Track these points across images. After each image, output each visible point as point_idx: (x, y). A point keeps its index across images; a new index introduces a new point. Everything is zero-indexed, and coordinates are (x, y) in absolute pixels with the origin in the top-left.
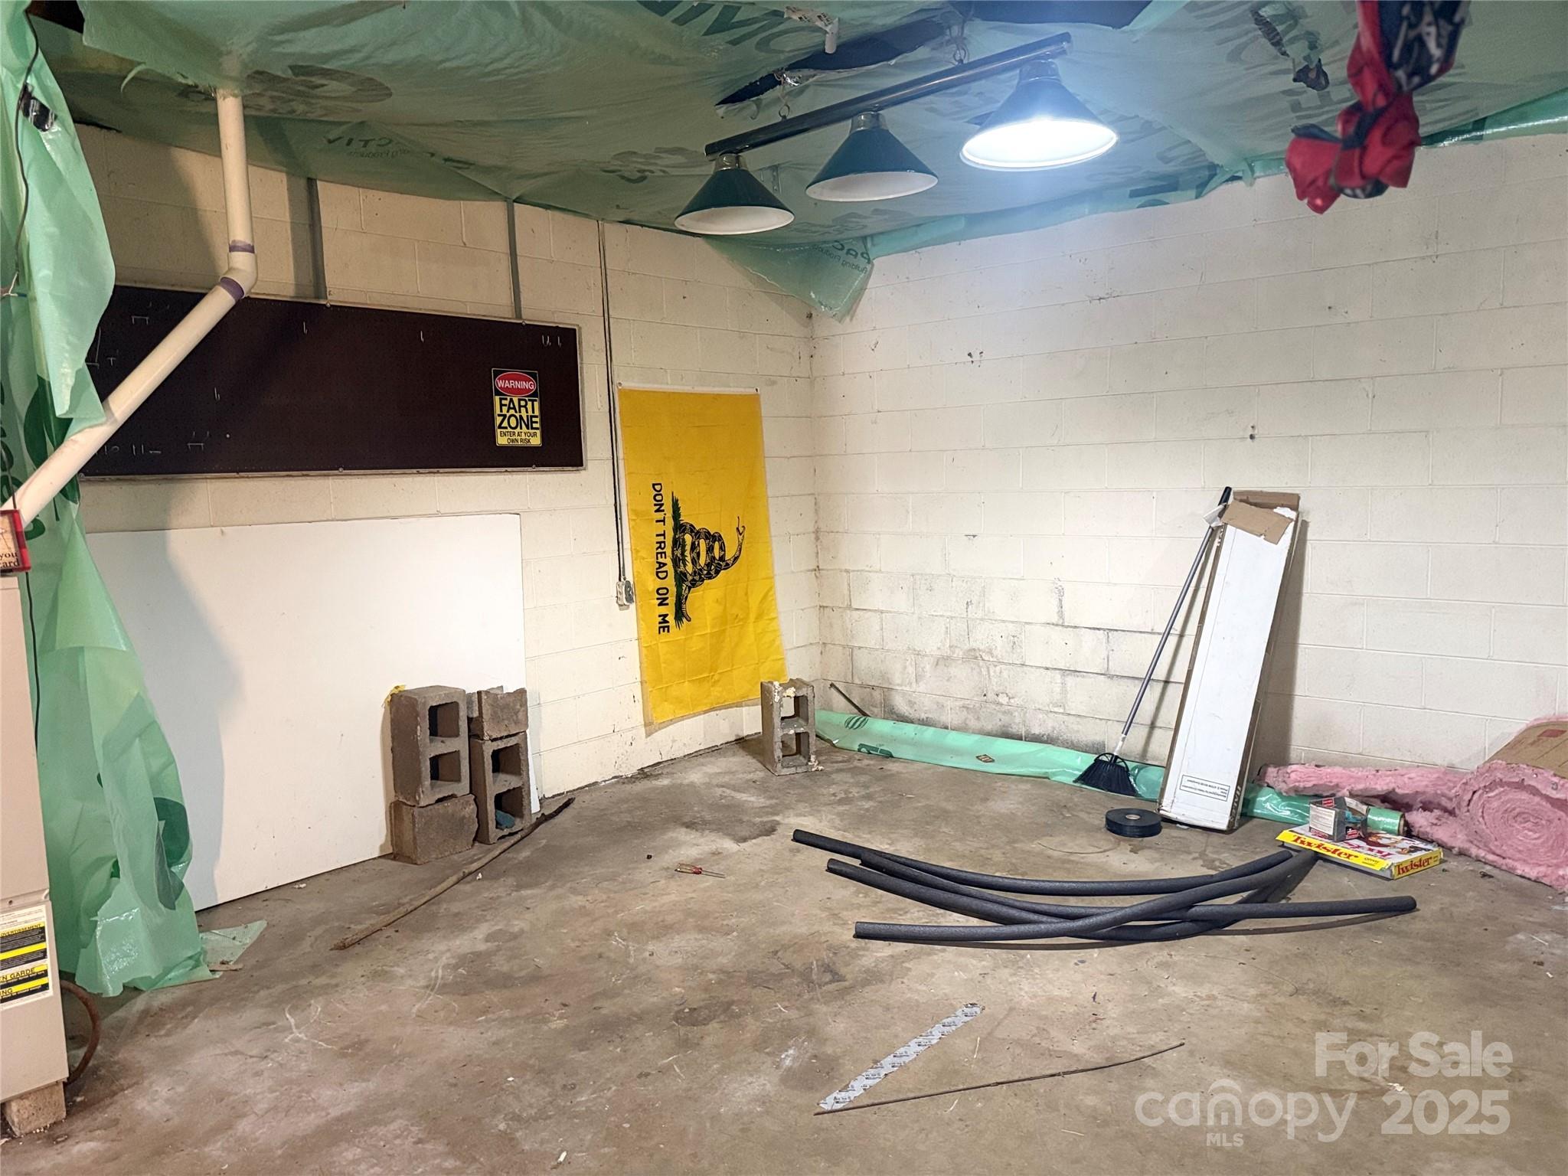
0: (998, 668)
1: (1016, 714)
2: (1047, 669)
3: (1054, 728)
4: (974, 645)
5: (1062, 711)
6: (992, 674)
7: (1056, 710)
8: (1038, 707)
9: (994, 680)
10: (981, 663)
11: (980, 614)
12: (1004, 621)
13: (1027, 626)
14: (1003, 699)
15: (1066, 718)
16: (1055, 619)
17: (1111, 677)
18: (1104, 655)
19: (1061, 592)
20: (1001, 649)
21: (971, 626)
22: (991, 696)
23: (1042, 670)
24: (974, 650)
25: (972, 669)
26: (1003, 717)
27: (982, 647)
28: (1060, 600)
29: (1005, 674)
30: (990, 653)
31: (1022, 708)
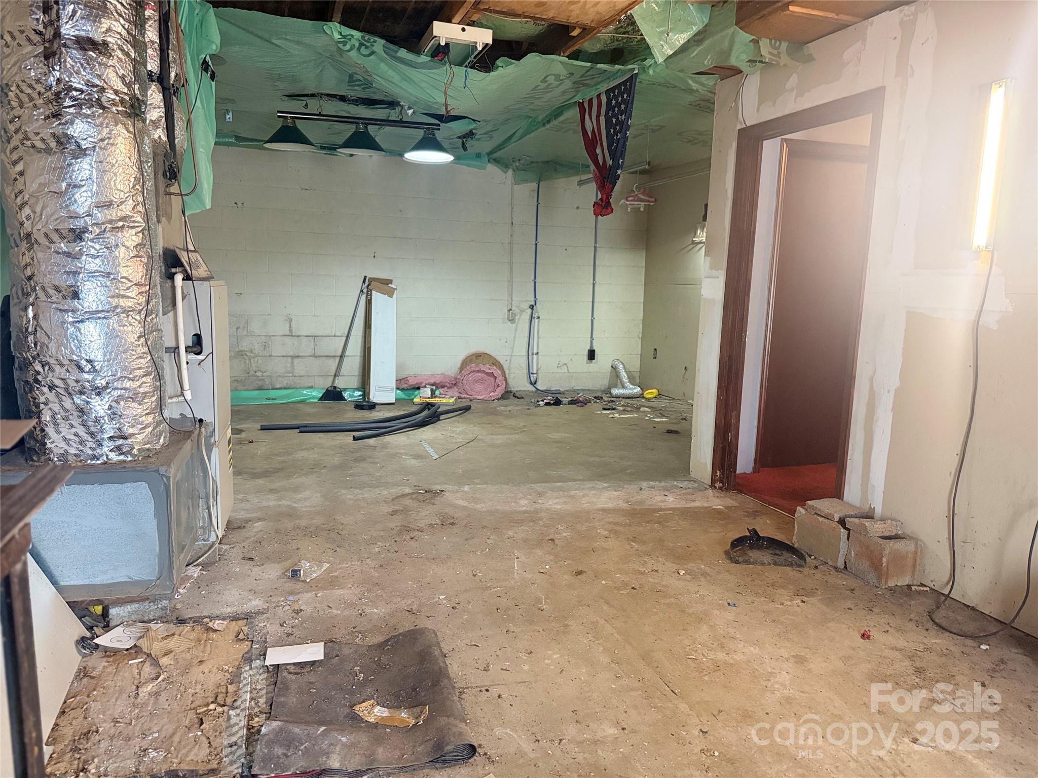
0: (256, 359)
1: (266, 380)
2: (283, 356)
3: (287, 383)
4: (242, 349)
5: (291, 375)
6: (252, 362)
7: (288, 375)
8: (278, 374)
9: (253, 365)
10: (246, 357)
11: (245, 333)
12: (260, 336)
13: (272, 338)
14: (259, 374)
15: (294, 378)
16: (288, 333)
17: (316, 357)
18: (313, 347)
19: (291, 321)
20: (257, 348)
21: (239, 340)
22: (252, 373)
23: (281, 358)
24: (242, 351)
25: (240, 361)
26: (258, 382)
27: (246, 350)
28: (290, 324)
29: (260, 362)
30: (251, 352)
31: (270, 377)
